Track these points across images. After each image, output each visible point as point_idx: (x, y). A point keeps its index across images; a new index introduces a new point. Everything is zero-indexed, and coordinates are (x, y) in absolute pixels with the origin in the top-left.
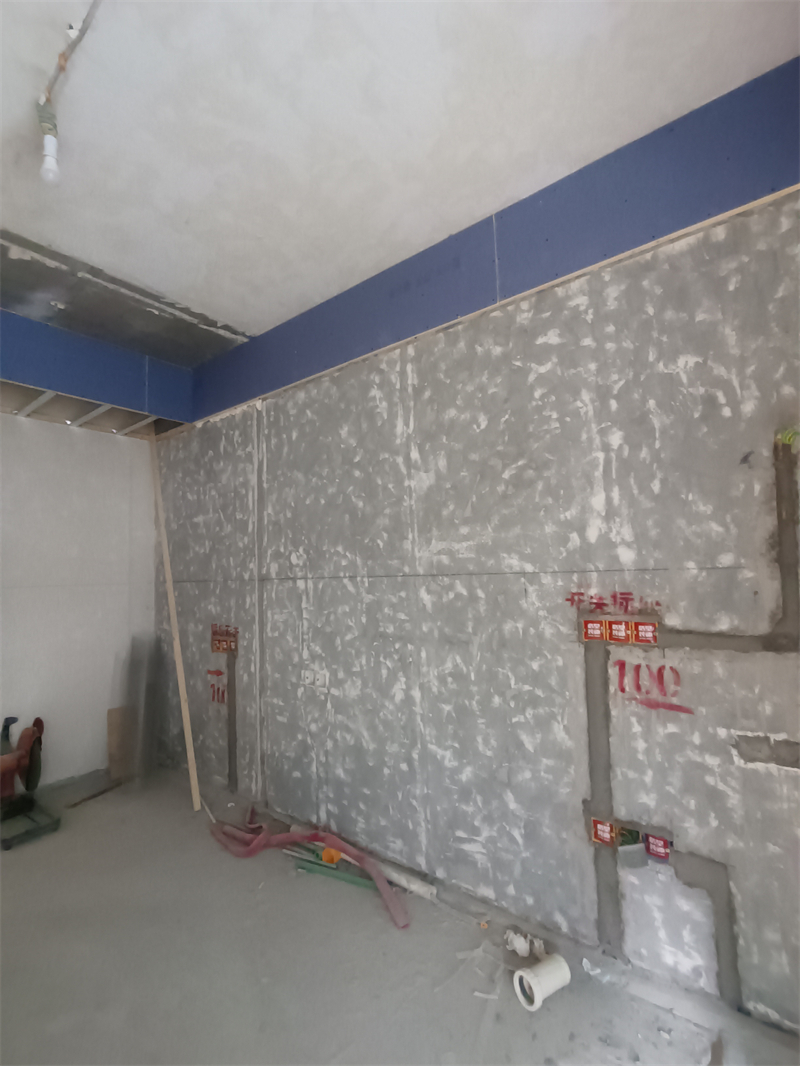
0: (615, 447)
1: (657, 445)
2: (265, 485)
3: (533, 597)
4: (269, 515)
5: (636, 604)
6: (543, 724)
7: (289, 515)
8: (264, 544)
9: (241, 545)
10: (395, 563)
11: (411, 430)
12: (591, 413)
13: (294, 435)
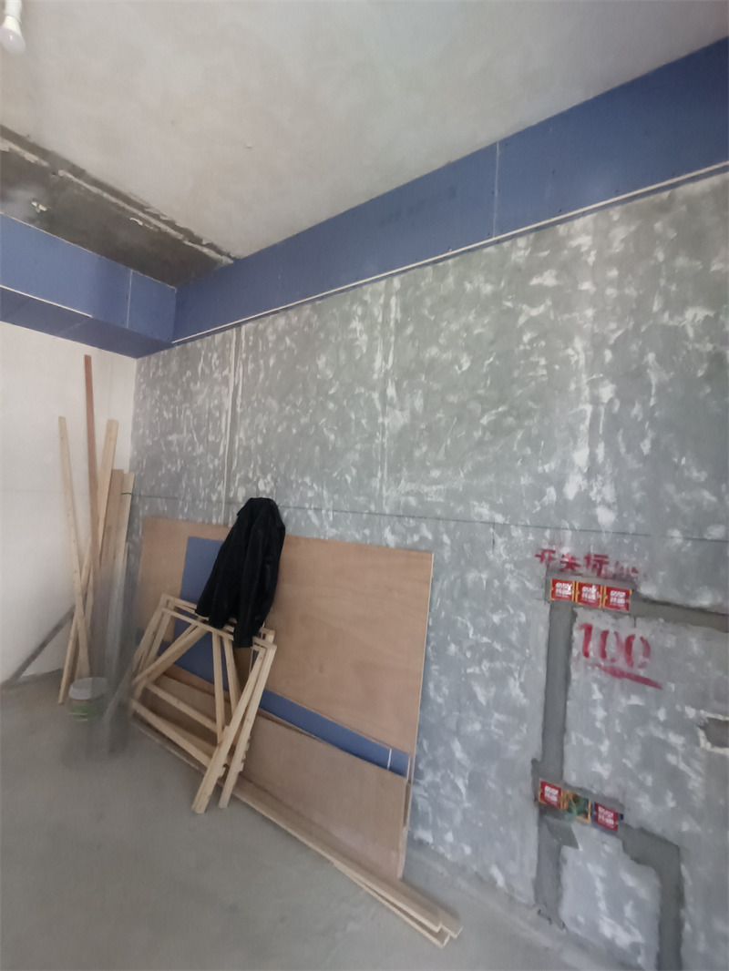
0: (606, 401)
1: (652, 402)
2: (239, 410)
3: (501, 549)
4: (240, 439)
5: (611, 569)
6: (499, 678)
7: (260, 441)
8: (234, 468)
9: (211, 466)
10: (362, 499)
11: (389, 365)
12: (582, 362)
13: (272, 362)
